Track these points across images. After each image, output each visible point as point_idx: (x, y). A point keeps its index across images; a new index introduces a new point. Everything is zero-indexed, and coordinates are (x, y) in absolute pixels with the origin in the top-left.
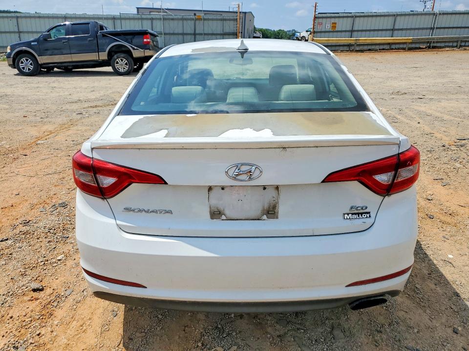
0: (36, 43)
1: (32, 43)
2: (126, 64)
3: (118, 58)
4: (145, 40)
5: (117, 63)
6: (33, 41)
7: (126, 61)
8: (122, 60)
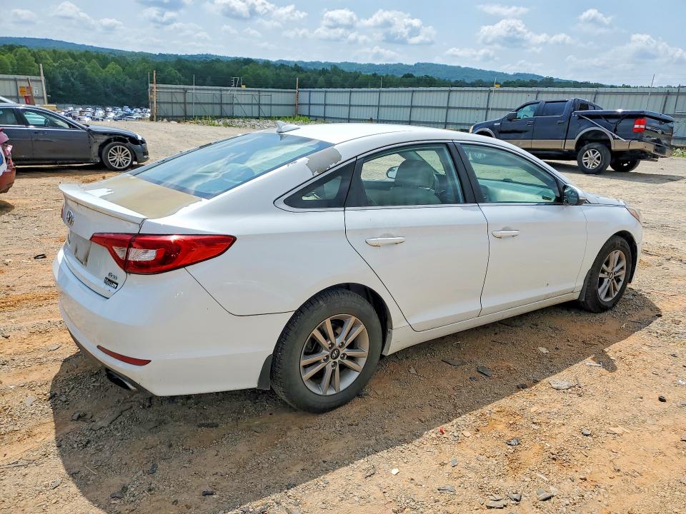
0: (499, 124)
1: (496, 124)
2: (598, 159)
3: (588, 149)
4: (636, 126)
5: (587, 156)
6: (496, 122)
7: (599, 155)
8: (594, 152)
